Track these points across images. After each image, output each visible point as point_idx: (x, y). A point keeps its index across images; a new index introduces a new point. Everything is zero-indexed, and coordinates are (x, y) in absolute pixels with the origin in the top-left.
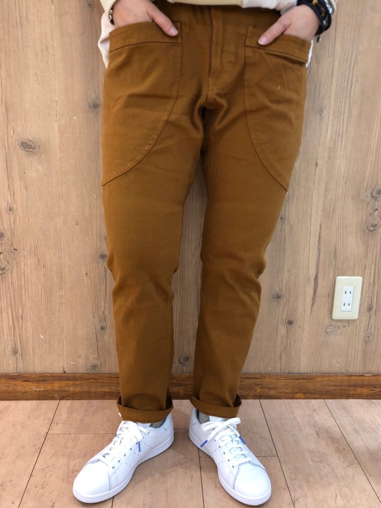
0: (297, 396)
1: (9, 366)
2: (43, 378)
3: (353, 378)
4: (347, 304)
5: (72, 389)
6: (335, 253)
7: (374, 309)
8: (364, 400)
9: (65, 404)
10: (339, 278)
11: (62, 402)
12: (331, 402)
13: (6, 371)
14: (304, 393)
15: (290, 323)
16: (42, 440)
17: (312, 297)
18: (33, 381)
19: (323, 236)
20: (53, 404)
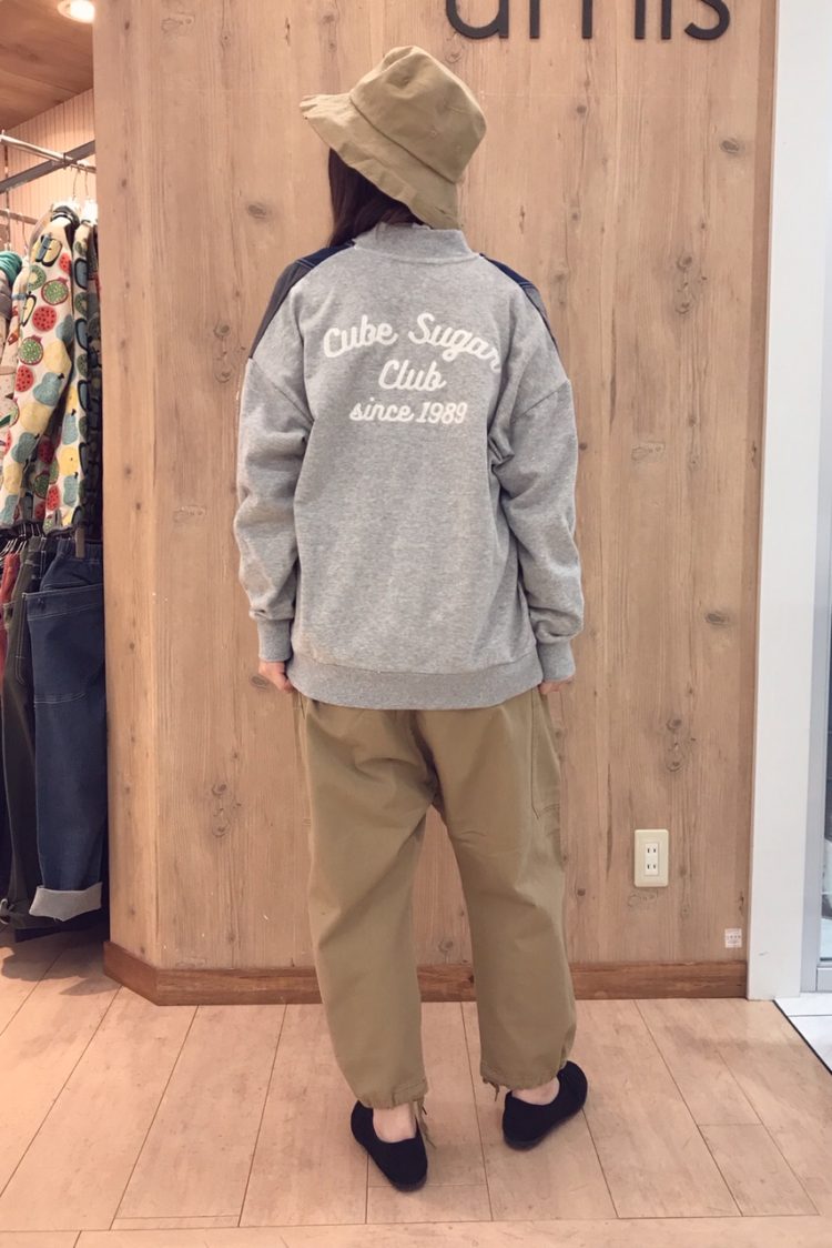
0: (597, 994)
1: (223, 958)
2: (264, 974)
3: (670, 968)
4: (652, 866)
5: (303, 988)
6: (630, 799)
7: (689, 872)
8: (688, 1001)
9: (295, 1009)
10: (638, 832)
11: (288, 1006)
12: (643, 1003)
13: (219, 965)
14: (606, 991)
15: (581, 893)
16: (276, 1040)
17: (606, 857)
18: (252, 978)
19: (613, 776)
20: (277, 1009)
